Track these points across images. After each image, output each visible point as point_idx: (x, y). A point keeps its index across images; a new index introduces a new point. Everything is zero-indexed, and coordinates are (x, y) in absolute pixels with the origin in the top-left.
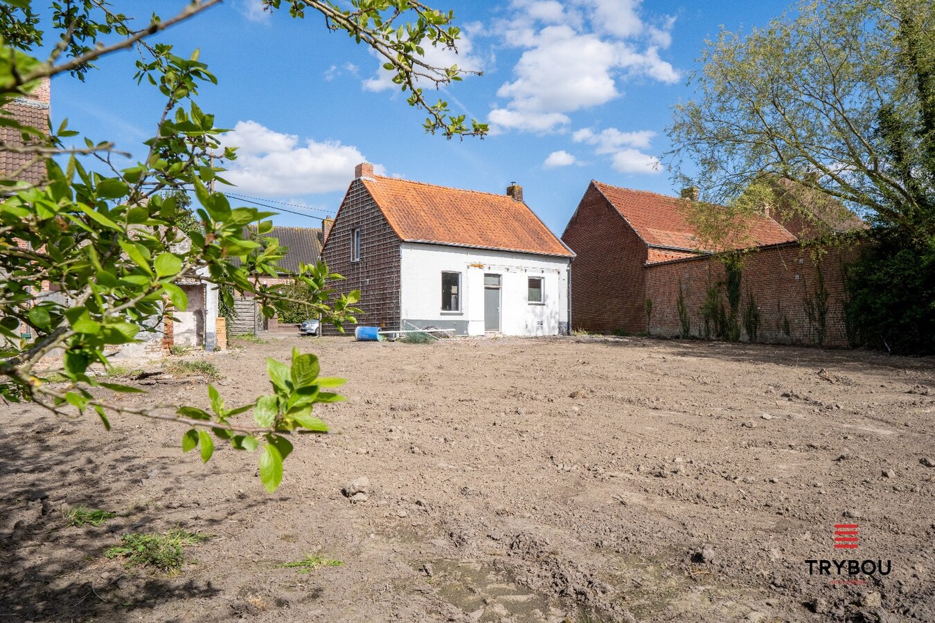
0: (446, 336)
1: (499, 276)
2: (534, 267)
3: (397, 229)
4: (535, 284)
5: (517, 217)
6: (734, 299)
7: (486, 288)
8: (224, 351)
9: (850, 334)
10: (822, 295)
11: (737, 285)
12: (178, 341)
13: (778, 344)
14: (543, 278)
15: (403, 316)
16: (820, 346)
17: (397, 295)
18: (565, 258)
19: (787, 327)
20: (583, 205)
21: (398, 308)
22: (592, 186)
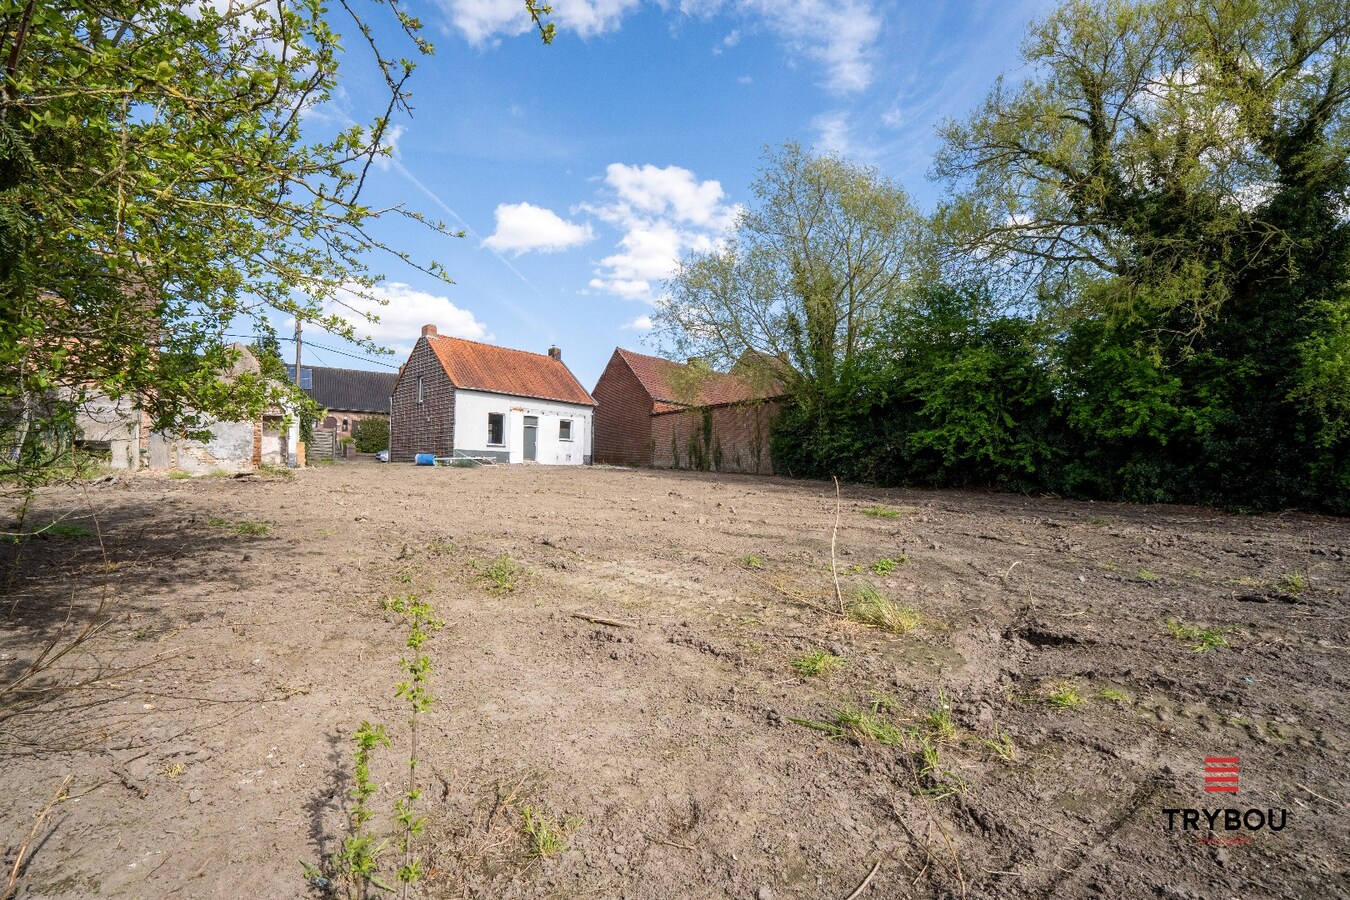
0: (489, 463)
1: (535, 418)
2: (566, 412)
3: (452, 377)
4: (565, 426)
5: (555, 373)
6: (707, 441)
7: (525, 427)
8: (303, 467)
9: (774, 467)
10: (758, 438)
11: (710, 431)
12: (265, 460)
13: (734, 473)
14: (572, 421)
15: (456, 447)
16: (757, 474)
17: (451, 431)
18: (590, 406)
19: (738, 461)
20: (610, 365)
21: (452, 440)
22: (616, 351)
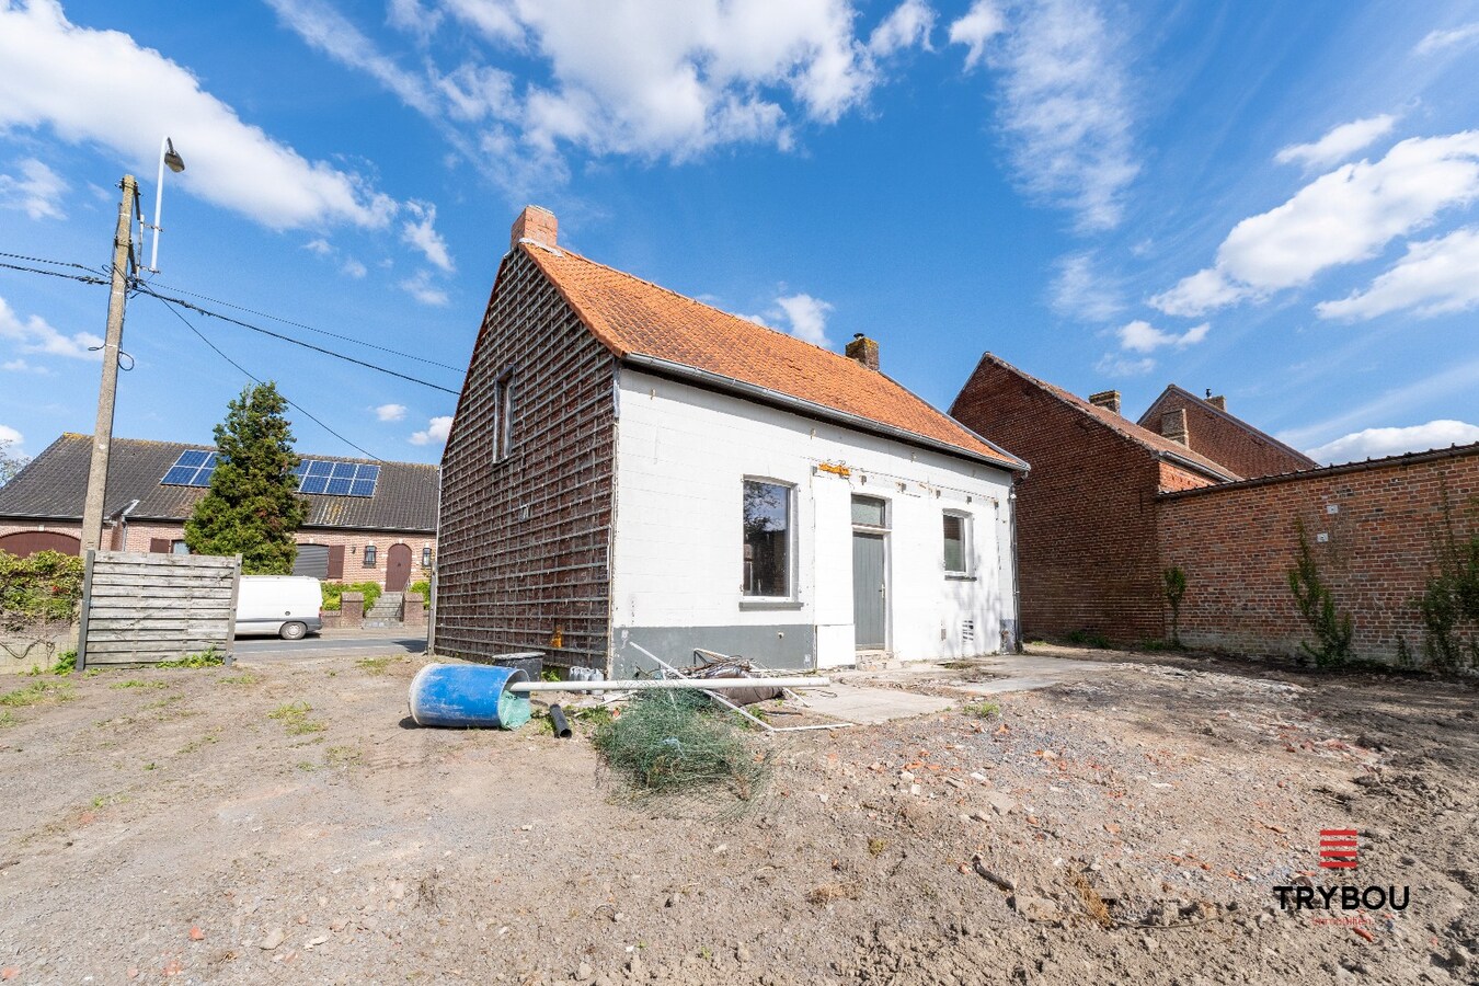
1: (881, 502)
3: (606, 332)
4: (954, 528)
7: (856, 534)
14: (968, 515)
15: (619, 618)
17: (599, 543)
18: (1007, 471)
21: (603, 586)
